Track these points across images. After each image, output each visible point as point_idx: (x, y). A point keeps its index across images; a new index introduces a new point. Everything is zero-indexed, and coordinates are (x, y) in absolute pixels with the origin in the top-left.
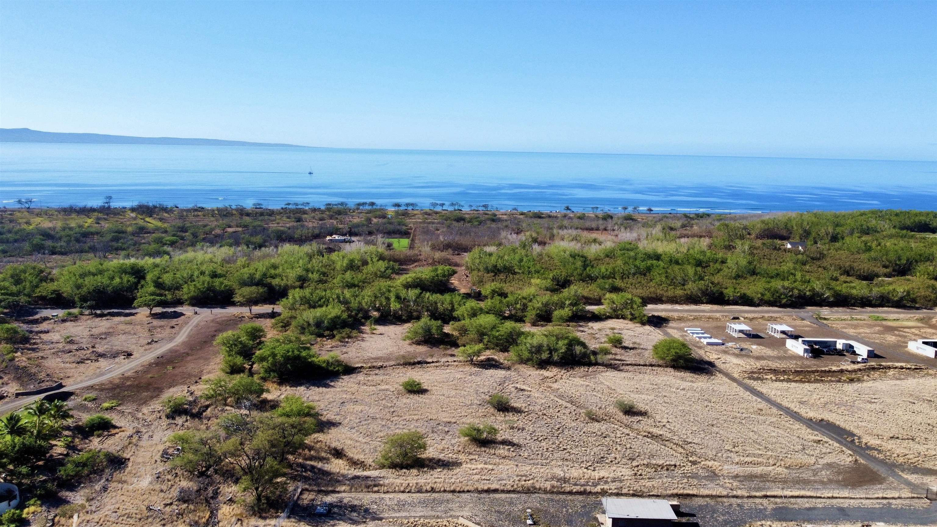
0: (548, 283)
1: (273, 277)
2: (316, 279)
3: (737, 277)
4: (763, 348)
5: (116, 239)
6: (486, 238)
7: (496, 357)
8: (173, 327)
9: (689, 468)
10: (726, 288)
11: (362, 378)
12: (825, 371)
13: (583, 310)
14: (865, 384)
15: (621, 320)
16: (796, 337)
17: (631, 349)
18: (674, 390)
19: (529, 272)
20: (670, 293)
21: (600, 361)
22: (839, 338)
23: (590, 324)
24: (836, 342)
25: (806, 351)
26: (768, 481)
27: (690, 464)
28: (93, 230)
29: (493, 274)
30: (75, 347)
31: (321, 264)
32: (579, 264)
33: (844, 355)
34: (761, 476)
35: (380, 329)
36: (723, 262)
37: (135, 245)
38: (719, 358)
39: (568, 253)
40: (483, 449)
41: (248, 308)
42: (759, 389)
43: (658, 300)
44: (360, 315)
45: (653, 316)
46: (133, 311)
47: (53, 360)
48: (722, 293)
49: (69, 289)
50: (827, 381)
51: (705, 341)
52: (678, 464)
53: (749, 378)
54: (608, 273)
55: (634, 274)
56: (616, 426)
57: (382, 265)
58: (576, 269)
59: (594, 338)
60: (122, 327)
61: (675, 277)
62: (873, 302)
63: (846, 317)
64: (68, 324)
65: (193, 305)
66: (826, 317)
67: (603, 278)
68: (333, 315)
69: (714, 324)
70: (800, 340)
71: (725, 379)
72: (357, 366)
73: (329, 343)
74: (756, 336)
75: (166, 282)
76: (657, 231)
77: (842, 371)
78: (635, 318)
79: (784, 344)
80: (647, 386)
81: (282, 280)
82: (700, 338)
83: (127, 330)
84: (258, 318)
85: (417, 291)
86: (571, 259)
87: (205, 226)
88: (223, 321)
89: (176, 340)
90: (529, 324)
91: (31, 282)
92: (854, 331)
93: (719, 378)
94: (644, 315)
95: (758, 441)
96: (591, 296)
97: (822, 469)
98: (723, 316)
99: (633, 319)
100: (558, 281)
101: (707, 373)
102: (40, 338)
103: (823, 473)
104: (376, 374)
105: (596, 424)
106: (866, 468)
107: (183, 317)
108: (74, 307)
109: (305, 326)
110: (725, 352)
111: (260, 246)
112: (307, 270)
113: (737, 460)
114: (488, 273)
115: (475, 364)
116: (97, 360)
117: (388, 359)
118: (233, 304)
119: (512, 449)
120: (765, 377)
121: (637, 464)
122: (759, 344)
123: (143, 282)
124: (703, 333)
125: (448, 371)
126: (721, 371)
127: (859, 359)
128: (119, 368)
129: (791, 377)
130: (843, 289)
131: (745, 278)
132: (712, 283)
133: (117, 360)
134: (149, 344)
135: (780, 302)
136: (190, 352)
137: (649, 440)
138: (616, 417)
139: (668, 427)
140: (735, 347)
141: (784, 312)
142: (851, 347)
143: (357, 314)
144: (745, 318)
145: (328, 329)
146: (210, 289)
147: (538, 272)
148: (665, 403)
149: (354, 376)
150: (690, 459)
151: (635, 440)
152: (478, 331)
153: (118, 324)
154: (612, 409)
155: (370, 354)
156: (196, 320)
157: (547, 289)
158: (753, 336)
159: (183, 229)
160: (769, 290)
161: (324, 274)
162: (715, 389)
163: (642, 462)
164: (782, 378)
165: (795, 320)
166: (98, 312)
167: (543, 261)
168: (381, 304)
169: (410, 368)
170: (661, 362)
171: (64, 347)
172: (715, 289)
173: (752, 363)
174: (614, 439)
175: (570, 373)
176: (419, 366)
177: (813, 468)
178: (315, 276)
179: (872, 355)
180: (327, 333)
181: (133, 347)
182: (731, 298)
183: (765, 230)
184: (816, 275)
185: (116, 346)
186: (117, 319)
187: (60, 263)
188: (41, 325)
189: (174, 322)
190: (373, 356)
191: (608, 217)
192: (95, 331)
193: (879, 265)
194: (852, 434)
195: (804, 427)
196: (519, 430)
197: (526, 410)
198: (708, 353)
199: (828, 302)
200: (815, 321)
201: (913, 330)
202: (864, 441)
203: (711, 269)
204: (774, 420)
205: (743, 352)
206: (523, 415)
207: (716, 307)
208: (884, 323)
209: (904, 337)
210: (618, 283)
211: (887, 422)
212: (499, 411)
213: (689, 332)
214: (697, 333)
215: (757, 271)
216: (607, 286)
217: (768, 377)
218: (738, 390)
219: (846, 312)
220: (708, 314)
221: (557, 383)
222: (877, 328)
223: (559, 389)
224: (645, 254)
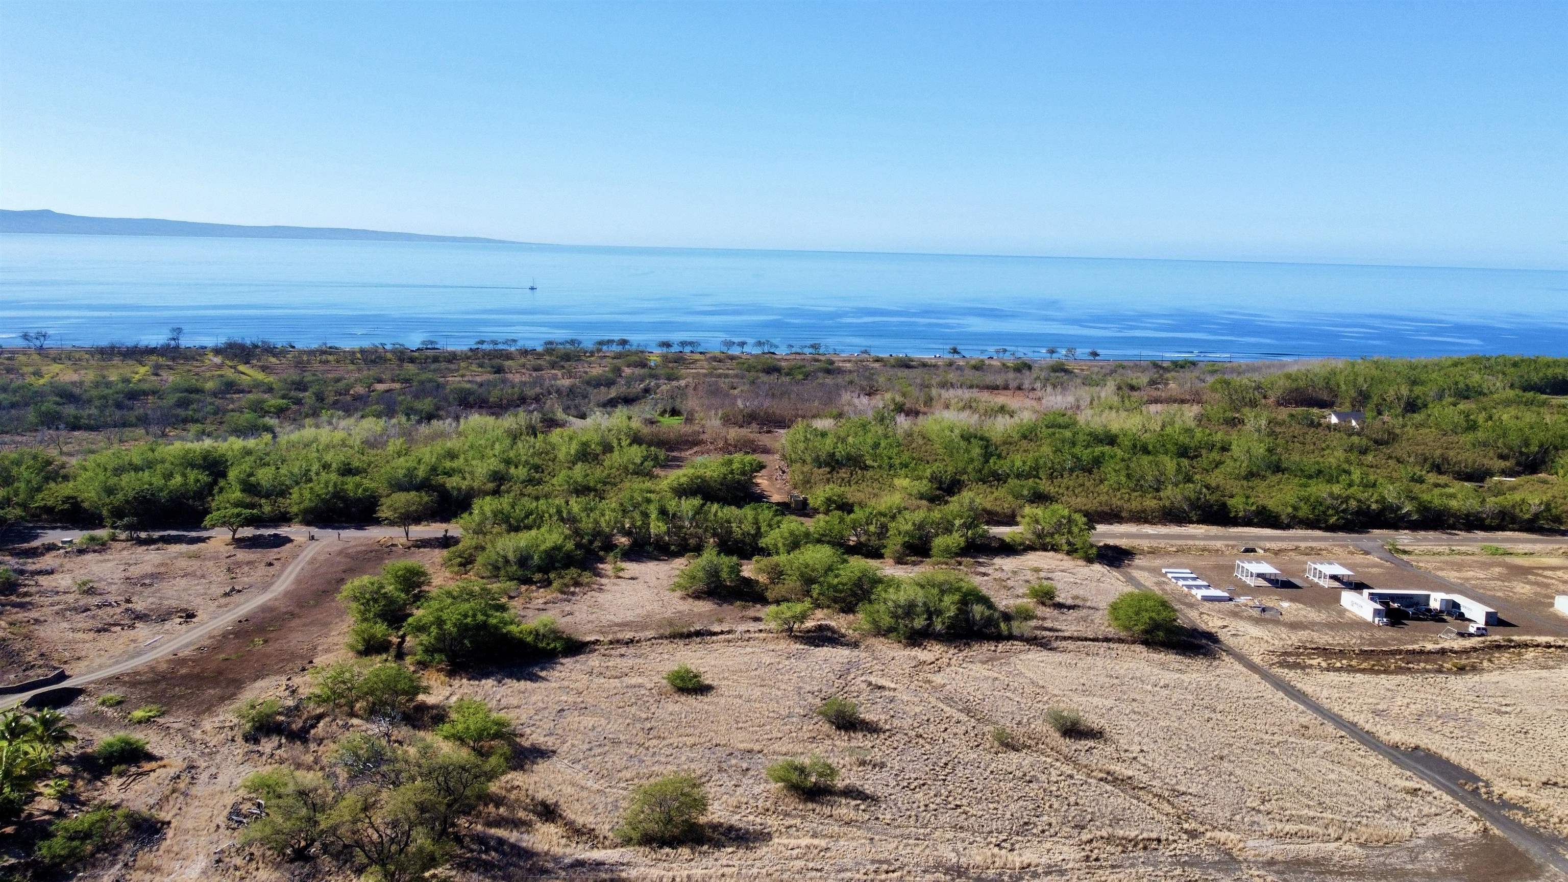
0: (924, 486)
1: (449, 474)
2: (522, 477)
3: (1250, 475)
4: (1301, 606)
5: (183, 404)
6: (816, 404)
7: (833, 624)
8: (270, 564)
9: (1183, 845)
10: (1232, 496)
11: (597, 663)
12: (1413, 652)
13: (984, 535)
14: (1486, 677)
15: (1051, 554)
16: (1358, 586)
17: (1070, 608)
18: (1149, 687)
19: (891, 466)
20: (1135, 505)
21: (1016, 632)
22: (1433, 590)
23: (998, 561)
24: (1428, 596)
25: (1377, 613)
26: (1328, 869)
27: (1185, 837)
28: (145, 386)
29: (828, 469)
30: (96, 600)
31: (531, 450)
32: (976, 451)
33: (1444, 621)
34: (1317, 861)
35: (632, 568)
36: (1225, 449)
37: (215, 413)
38: (1225, 627)
39: (957, 431)
40: (810, 805)
41: (402, 529)
42: (1299, 686)
43: (1113, 516)
44: (597, 544)
45: (1107, 547)
46: (204, 534)
47: (55, 625)
48: (1224, 505)
49: (93, 494)
50: (1418, 671)
51: (1199, 594)
52: (1164, 837)
53: (1282, 665)
54: (1027, 468)
55: (1072, 470)
56: (1049, 760)
57: (636, 453)
58: (972, 460)
59: (1005, 587)
60: (182, 563)
62: (1488, 522)
63: (1441, 549)
64: (89, 557)
65: (308, 523)
66: (1407, 548)
67: (1018, 476)
68: (549, 544)
69: (1212, 561)
70: (1366, 592)
71: (1238, 667)
72: (588, 639)
73: (541, 596)
74: (1288, 585)
75: (263, 483)
76: (1108, 392)
77: (1443, 652)
78: (1076, 551)
79: (1338, 599)
80: (1102, 679)
81: (464, 478)
82: (1190, 587)
83: (190, 570)
84: (419, 547)
85: (697, 501)
86: (963, 444)
87: (338, 380)
88: (358, 553)
89: (274, 588)
90: (891, 561)
91: (29, 482)
92: (1457, 575)
93: (1228, 666)
94: (1092, 546)
95: (1306, 790)
96: (998, 509)
97: (1425, 848)
98: (1227, 546)
99: (1072, 551)
100: (941, 482)
101: (1205, 655)
102: (37, 584)
103: (1428, 855)
104: (622, 655)
105: (1013, 755)
106: (1504, 842)
107: (289, 545)
108: (101, 526)
109: (500, 565)
110: (1235, 615)
111: (430, 417)
112: (508, 462)
113: (1270, 829)
114: (820, 467)
115: (796, 637)
116: (132, 627)
117: (644, 627)
118: (377, 522)
119: (862, 807)
120: (1309, 662)
121: (1089, 836)
122: (1292, 600)
123: (222, 483)
124: (1194, 579)
125: (749, 650)
126: (1229, 651)
127: (1472, 629)
128: (169, 641)
129: (1354, 663)
130: (1434, 498)
131: (1264, 478)
132: (1208, 487)
133: (168, 625)
134: (226, 595)
135: (1326, 521)
136: (297, 611)
137: (1109, 788)
138: (1048, 740)
139: (1142, 760)
140: (1251, 604)
141: (1334, 539)
142: (1456, 605)
143: (591, 542)
144: (1265, 550)
145: (540, 569)
146: (339, 495)
147: (907, 467)
148: (1135, 713)
149: (582, 658)
150: (1186, 826)
151: (1085, 787)
152: (802, 575)
153: (176, 558)
154: (1040, 726)
155: (612, 617)
156: (311, 551)
157: (922, 497)
158: (1282, 584)
159: (301, 386)
160: (1306, 500)
161: (537, 468)
162: (1222, 686)
163: (1099, 834)
164: (1338, 665)
165: (1353, 553)
166: (143, 535)
167: (914, 445)
168: (633, 525)
169: (681, 643)
170: (1123, 634)
171: (77, 600)
172: (1212, 498)
173: (1284, 636)
174: (1046, 785)
175: (964, 653)
176: (698, 640)
177: (1410, 845)
178: (521, 472)
179: (1493, 621)
180: (537, 576)
181: (199, 600)
182: (1241, 514)
183: (1291, 392)
184: (1384, 472)
185: (168, 598)
186: (175, 549)
187: (85, 446)
188: (41, 559)
189: (273, 554)
190: (616, 620)
191: (1024, 367)
192: (135, 571)
193: (1491, 454)
194: (1475, 778)
195: (1386, 762)
196: (874, 766)
197: (887, 727)
198: (1205, 617)
199: (1410, 522)
200: (1389, 555)
201: (1559, 573)
202: (1496, 791)
203: (1204, 462)
204: (1331, 747)
205: (1267, 615)
206: (882, 736)
207: (1214, 530)
208: (1508, 559)
209: (1547, 586)
210: (1045, 486)
211: (1534, 753)
212: (839, 728)
213: (1169, 575)
214: (1185, 579)
215: (1284, 465)
216: (1025, 492)
217: (1314, 662)
218: (1262, 688)
219: (1441, 540)
220: (1202, 543)
221: (941, 674)
222: (1497, 570)
223: (944, 685)
224: (1089, 434)
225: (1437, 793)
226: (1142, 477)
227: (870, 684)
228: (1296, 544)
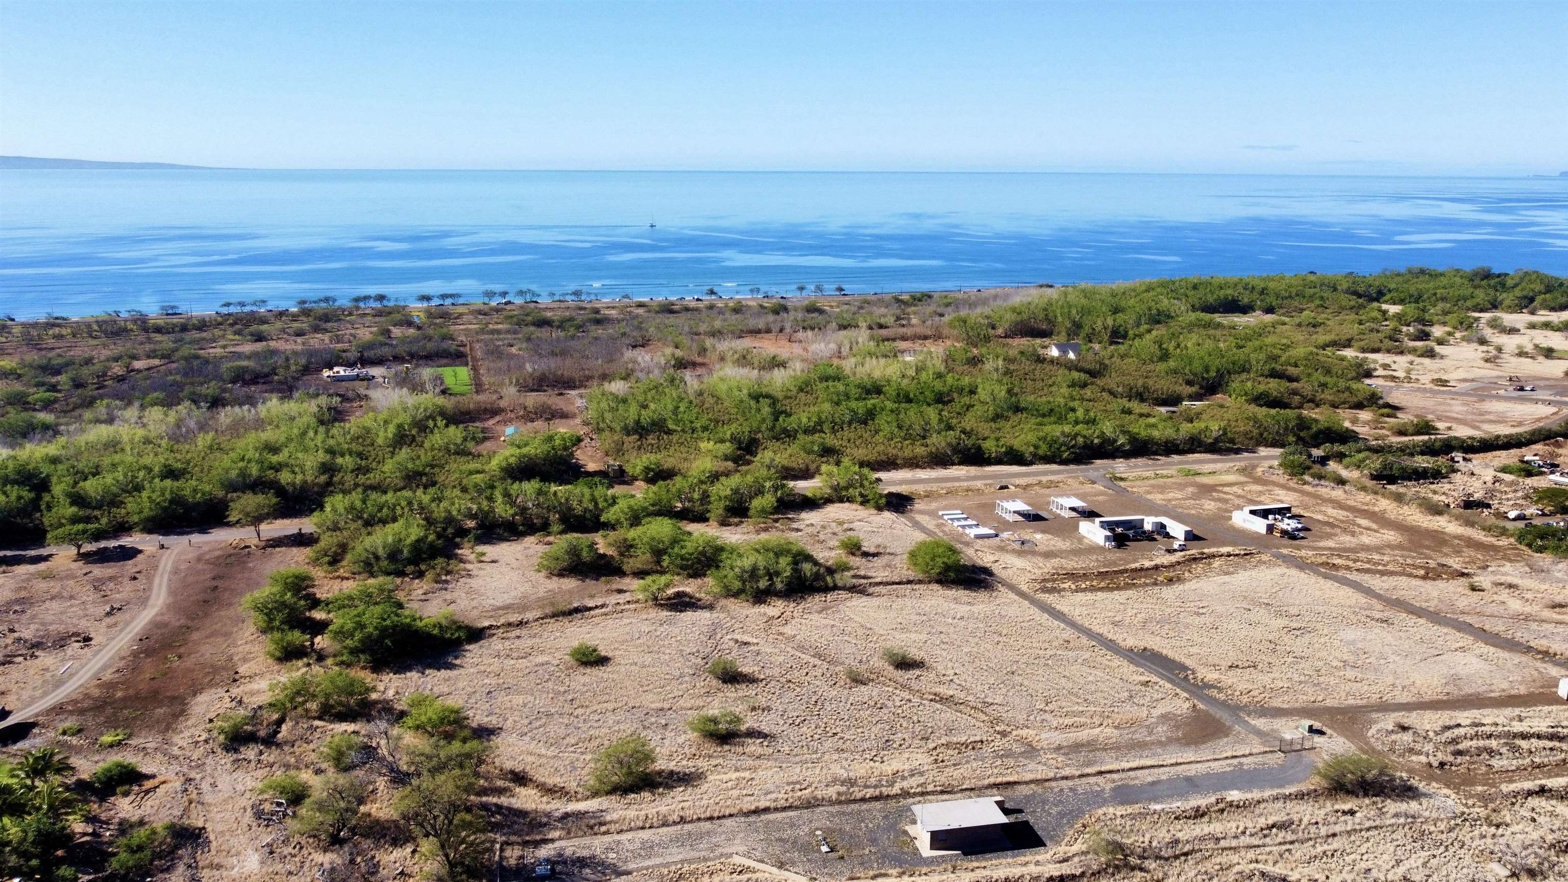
0: (727, 447)
3: (997, 417)
4: (1050, 536)
7: (687, 589)
9: (999, 743)
10: (984, 439)
11: (500, 647)
12: (1135, 570)
13: (790, 491)
14: (1188, 586)
15: (847, 505)
16: (1090, 514)
17: (875, 555)
18: (950, 620)
19: (693, 430)
20: (907, 452)
21: (840, 584)
22: (1145, 514)
23: (805, 516)
24: (1142, 520)
25: (1107, 538)
26: (1098, 750)
27: (999, 736)
29: (637, 437)
32: (766, 410)
33: (1155, 540)
34: (1089, 744)
36: (972, 392)
38: (996, 561)
39: (743, 390)
40: (727, 747)
42: (1059, 607)
43: (891, 464)
45: (891, 494)
48: (979, 448)
50: (1140, 586)
51: (972, 532)
52: (985, 739)
53: (1045, 590)
54: (812, 424)
55: (850, 423)
56: (891, 689)
57: (456, 434)
58: (763, 419)
59: (818, 541)
61: (910, 426)
62: (1181, 447)
63: (1147, 474)
66: (1123, 475)
67: (806, 432)
68: (413, 537)
69: (976, 500)
70: (1098, 520)
71: (1012, 595)
72: (483, 625)
74: (1037, 518)
76: (863, 335)
77: (1156, 568)
78: (868, 501)
79: (1077, 527)
80: (914, 617)
82: (963, 527)
86: (753, 403)
90: (718, 524)
92: (1161, 496)
93: (1004, 595)
94: (881, 496)
95: (1075, 691)
96: (794, 465)
97: (1157, 724)
98: (986, 485)
99: (865, 502)
100: (741, 443)
101: (986, 588)
103: (1159, 729)
104: (519, 637)
105: (863, 688)
106: (1206, 713)
110: (1002, 549)
113: (1055, 724)
114: (629, 435)
115: (661, 605)
117: (525, 608)
119: (765, 743)
120: (1062, 586)
121: (934, 745)
122: (1043, 532)
124: (965, 519)
125: (625, 621)
126: (1004, 583)
127: (1176, 546)
129: (1094, 583)
130: (1140, 429)
131: (1007, 419)
132: (965, 433)
135: (1061, 456)
137: (938, 706)
138: (885, 673)
139: (958, 682)
140: (1012, 538)
141: (1067, 472)
142: (1163, 526)
144: (1016, 486)
145: (410, 562)
147: (707, 430)
148: (944, 643)
149: (484, 643)
150: (998, 728)
151: (921, 708)
154: (877, 663)
155: (493, 602)
157: (726, 458)
158: (1033, 518)
160: (1043, 439)
162: (1003, 613)
163: (940, 742)
164: (1084, 586)
165: (1082, 484)
167: (706, 405)
168: (480, 509)
169: (565, 621)
170: (921, 576)
172: (969, 443)
173: (1041, 565)
174: (893, 710)
175: (802, 606)
176: (579, 616)
177: (1147, 723)
179: (1191, 537)
180: (410, 569)
182: (993, 454)
183: (1016, 323)
184: (1100, 406)
190: (498, 604)
191: (779, 307)
193: (1181, 380)
194: (1184, 668)
195: (1126, 663)
196: (763, 710)
197: (762, 677)
198: (980, 553)
199: (1123, 451)
200: (1110, 483)
201: (1235, 489)
202: (1200, 676)
203: (957, 407)
204: (1087, 655)
205: (1026, 547)
206: (761, 685)
207: (973, 470)
208: (1198, 479)
209: (1226, 501)
210: (830, 440)
211: (1222, 643)
212: (725, 682)
213: (946, 517)
214: (958, 519)
215: (1023, 405)
216: (816, 448)
217: (1066, 586)
218: (1032, 612)
219: (1147, 465)
220: (965, 484)
221: (789, 626)
222: (1190, 489)
223: (795, 636)
224: (858, 386)
225: (1161, 682)
227: (737, 641)
228: (1039, 478)
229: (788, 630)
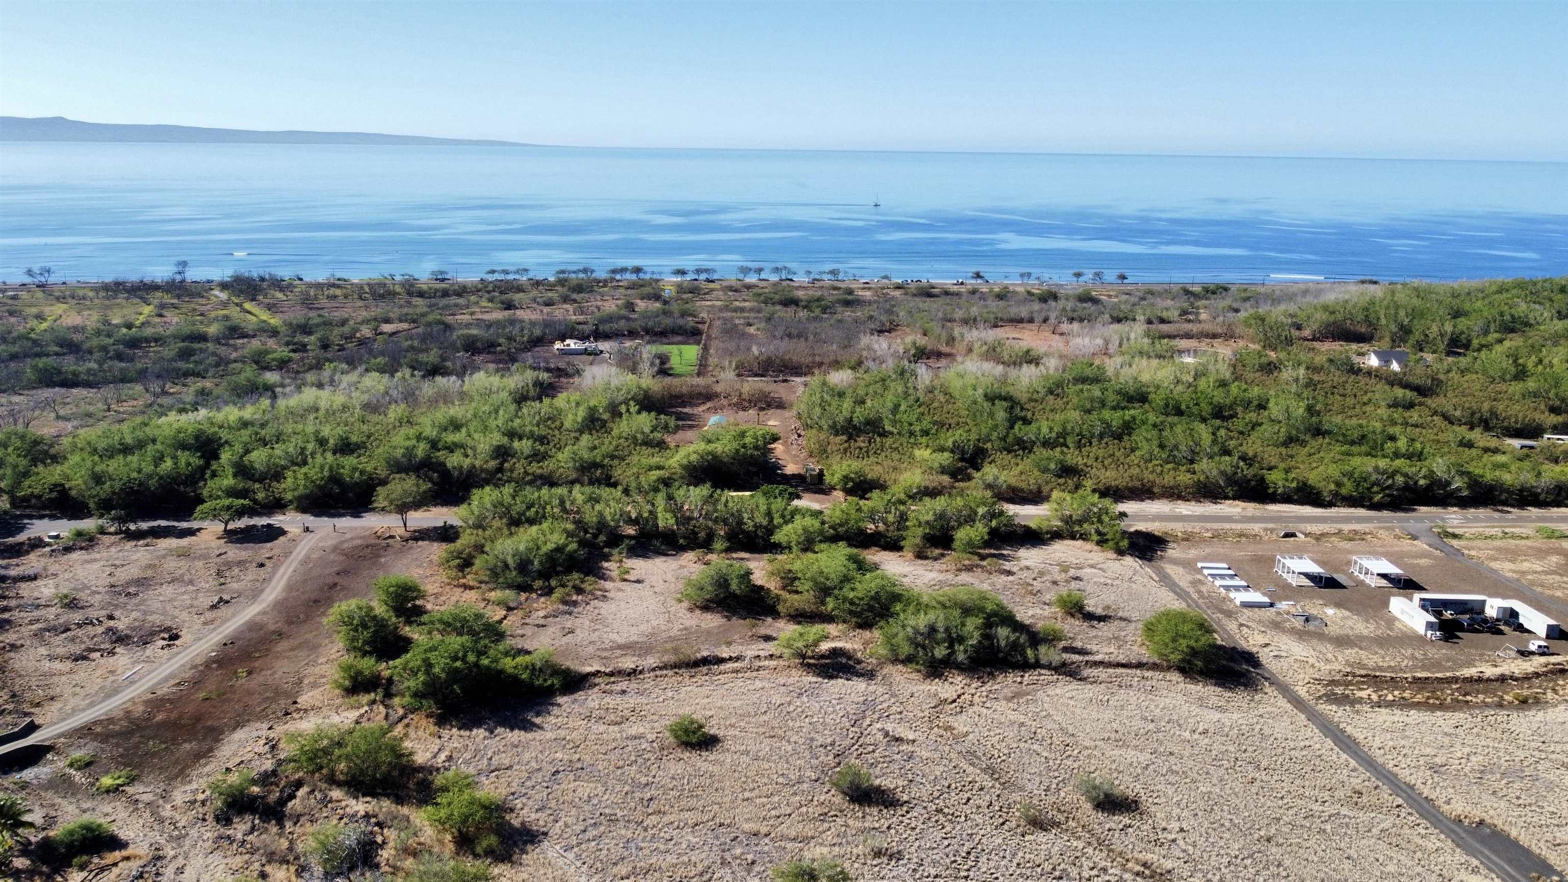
0: (945, 458)
2: (527, 452)
3: (1290, 441)
4: (1347, 613)
7: (849, 645)
10: (1270, 469)
12: (1469, 680)
13: (1009, 524)
14: (1551, 714)
15: (1080, 543)
16: (1406, 585)
17: (1101, 619)
18: (1187, 734)
19: (911, 434)
20: (1168, 479)
21: (1042, 654)
22: (1489, 593)
23: (1023, 554)
24: (1484, 602)
25: (1429, 625)
29: (845, 437)
32: (1001, 415)
33: (1501, 632)
36: (1262, 406)
37: (217, 365)
38: (1267, 645)
39: (980, 391)
41: (400, 517)
42: (1349, 729)
43: (1143, 492)
45: (1138, 533)
48: (1262, 479)
50: (1476, 706)
51: (1238, 598)
53: (1332, 698)
54: (1054, 435)
55: (1101, 437)
57: (645, 422)
58: (996, 426)
59: (1030, 592)
62: (1542, 497)
63: (1493, 531)
65: (304, 510)
66: (1457, 531)
67: (1045, 445)
69: (1250, 550)
70: (1417, 596)
71: (1283, 703)
74: (1332, 584)
75: (257, 465)
77: (1502, 679)
78: (1106, 540)
79: (1386, 604)
80: (1137, 723)
81: (466, 455)
82: (1227, 588)
83: (177, 573)
85: (706, 489)
86: (986, 405)
87: (344, 322)
89: (263, 596)
90: (910, 556)
92: (1512, 566)
93: (1270, 696)
94: (1123, 533)
96: (1023, 485)
98: (1266, 530)
99: (1102, 542)
100: (963, 453)
101: (1246, 686)
105: (1041, 836)
110: (1276, 625)
111: (435, 370)
114: (837, 434)
115: (808, 665)
117: (648, 649)
120: (1359, 694)
122: (1338, 605)
124: (1232, 577)
125: (758, 686)
126: (1274, 681)
127: (1534, 646)
129: (1407, 694)
130: (1484, 468)
131: (1303, 443)
132: (1243, 458)
135: (1371, 499)
138: (1079, 815)
139: (1182, 844)
140: (1293, 610)
141: (1379, 520)
142: (1513, 613)
144: (1306, 535)
147: (928, 434)
148: (1173, 772)
152: (817, 583)
154: (1070, 795)
156: (305, 546)
157: (943, 471)
158: (1327, 584)
160: (1350, 475)
162: (1267, 731)
164: (1390, 697)
165: (1400, 538)
167: (936, 404)
168: (640, 514)
170: (1157, 657)
172: (1249, 472)
173: (1330, 656)
175: (988, 687)
179: (1555, 634)
180: (538, 584)
182: (1280, 491)
183: (1328, 323)
184: (1429, 434)
191: (1049, 295)
192: (121, 576)
195: (1449, 845)
198: (1245, 630)
199: (1458, 498)
200: (1437, 541)
203: (1239, 424)
204: (1388, 822)
205: (1311, 627)
206: (899, 811)
207: (1251, 508)
208: (1564, 544)
210: (1073, 457)
212: (852, 800)
213: (1206, 572)
214: (1222, 577)
215: (1326, 427)
216: (1052, 466)
217: (1364, 694)
218: (1309, 734)
219: (1492, 519)
220: (1238, 527)
221: (964, 717)
222: (1554, 559)
223: (967, 734)
224: (1119, 393)
226: (1176, 447)
227: (886, 734)
228: (1339, 526)
229: (961, 724)
